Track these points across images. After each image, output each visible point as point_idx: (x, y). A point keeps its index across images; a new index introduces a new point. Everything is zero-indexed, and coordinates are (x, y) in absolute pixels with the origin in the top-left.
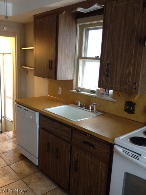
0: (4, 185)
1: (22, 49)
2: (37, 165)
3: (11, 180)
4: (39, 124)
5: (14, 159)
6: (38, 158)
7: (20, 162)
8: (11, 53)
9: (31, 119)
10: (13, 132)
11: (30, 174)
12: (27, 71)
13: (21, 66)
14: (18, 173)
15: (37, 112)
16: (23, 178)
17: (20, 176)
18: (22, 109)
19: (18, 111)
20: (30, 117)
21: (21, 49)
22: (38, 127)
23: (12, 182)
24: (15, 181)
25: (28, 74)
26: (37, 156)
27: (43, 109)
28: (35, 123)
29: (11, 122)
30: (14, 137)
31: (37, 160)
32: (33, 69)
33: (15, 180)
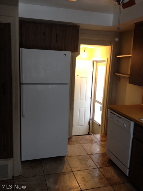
0: (95, 187)
1: (118, 56)
2: (127, 175)
3: (101, 183)
4: (134, 134)
5: (103, 163)
6: (128, 168)
7: (109, 167)
8: (105, 61)
9: (124, 127)
10: (101, 135)
11: (120, 183)
12: (119, 78)
13: (114, 73)
14: (107, 179)
15: (132, 121)
16: (112, 185)
17: (109, 182)
18: (116, 116)
19: (111, 117)
20: (124, 125)
21: (116, 56)
22: (132, 136)
23: (102, 186)
24: (105, 186)
25: (120, 81)
26: (128, 167)
27: (140, 119)
28: (129, 132)
29: (98, 125)
30: (102, 141)
31: (128, 170)
32: (129, 76)
33: (105, 184)
